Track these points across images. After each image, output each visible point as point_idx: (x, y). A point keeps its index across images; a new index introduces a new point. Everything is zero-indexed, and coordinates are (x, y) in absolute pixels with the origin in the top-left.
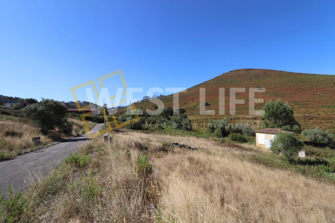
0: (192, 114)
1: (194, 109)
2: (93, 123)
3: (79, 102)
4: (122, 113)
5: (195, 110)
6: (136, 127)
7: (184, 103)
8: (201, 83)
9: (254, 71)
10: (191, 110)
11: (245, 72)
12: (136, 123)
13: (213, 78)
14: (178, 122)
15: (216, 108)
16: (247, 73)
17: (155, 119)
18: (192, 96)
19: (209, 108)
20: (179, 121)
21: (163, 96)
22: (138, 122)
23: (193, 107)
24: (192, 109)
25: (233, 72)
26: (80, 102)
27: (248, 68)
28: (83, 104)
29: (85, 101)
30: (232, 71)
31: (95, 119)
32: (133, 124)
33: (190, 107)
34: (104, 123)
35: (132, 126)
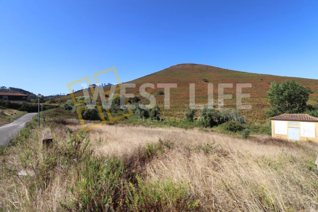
0: (148, 103)
2: (20, 112)
3: (4, 88)
4: (64, 101)
6: (91, 116)
7: (137, 92)
8: (152, 74)
9: (197, 66)
12: (91, 111)
16: (192, 67)
22: (93, 109)
25: (180, 66)
26: (6, 88)
27: (192, 63)
28: (10, 91)
29: (12, 87)
30: (178, 65)
31: (24, 107)
32: (85, 112)
34: (38, 112)
35: (84, 114)
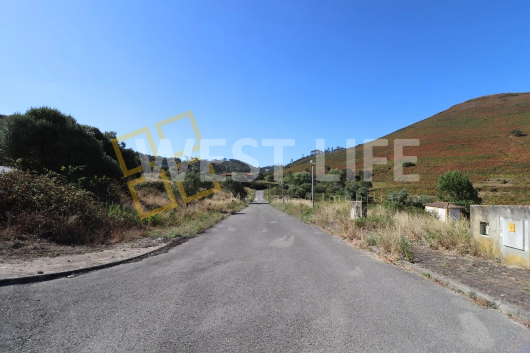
0: (383, 180)
1: (387, 171)
5: (388, 173)
10: (383, 174)
11: (498, 101)
13: (432, 115)
14: (353, 192)
15: (423, 170)
16: (503, 102)
17: (325, 186)
18: (388, 151)
19: (412, 170)
20: (354, 190)
21: (341, 148)
23: (386, 169)
24: (383, 172)
33: (381, 169)
